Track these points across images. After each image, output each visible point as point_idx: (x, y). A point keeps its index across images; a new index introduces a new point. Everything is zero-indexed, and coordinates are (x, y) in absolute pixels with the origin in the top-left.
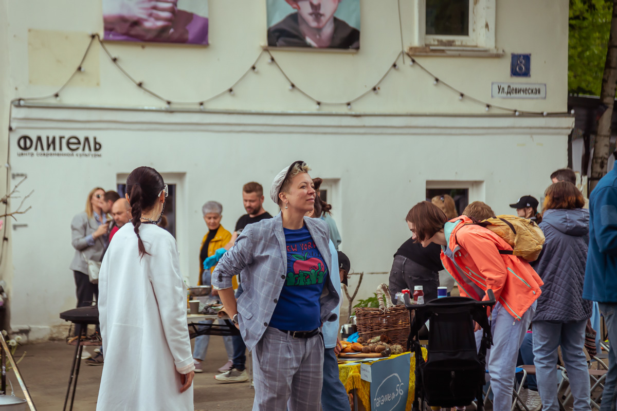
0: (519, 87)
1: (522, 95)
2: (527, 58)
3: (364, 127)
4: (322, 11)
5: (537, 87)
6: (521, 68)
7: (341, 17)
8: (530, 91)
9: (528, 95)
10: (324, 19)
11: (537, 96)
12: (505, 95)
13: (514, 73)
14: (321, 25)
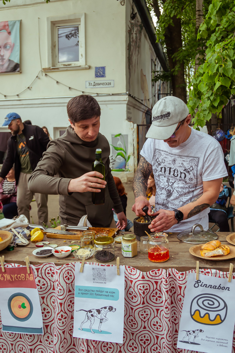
0: (99, 82)
1: (101, 86)
2: (103, 68)
3: (23, 105)
4: (4, 58)
5: (109, 82)
6: (100, 74)
7: (12, 59)
8: (105, 84)
9: (104, 86)
10: (5, 61)
11: (109, 86)
12: (92, 87)
13: (97, 76)
14: (4, 63)
